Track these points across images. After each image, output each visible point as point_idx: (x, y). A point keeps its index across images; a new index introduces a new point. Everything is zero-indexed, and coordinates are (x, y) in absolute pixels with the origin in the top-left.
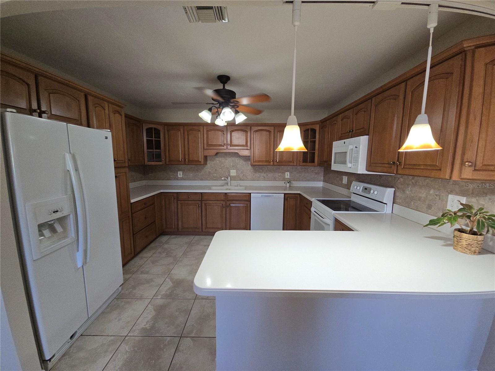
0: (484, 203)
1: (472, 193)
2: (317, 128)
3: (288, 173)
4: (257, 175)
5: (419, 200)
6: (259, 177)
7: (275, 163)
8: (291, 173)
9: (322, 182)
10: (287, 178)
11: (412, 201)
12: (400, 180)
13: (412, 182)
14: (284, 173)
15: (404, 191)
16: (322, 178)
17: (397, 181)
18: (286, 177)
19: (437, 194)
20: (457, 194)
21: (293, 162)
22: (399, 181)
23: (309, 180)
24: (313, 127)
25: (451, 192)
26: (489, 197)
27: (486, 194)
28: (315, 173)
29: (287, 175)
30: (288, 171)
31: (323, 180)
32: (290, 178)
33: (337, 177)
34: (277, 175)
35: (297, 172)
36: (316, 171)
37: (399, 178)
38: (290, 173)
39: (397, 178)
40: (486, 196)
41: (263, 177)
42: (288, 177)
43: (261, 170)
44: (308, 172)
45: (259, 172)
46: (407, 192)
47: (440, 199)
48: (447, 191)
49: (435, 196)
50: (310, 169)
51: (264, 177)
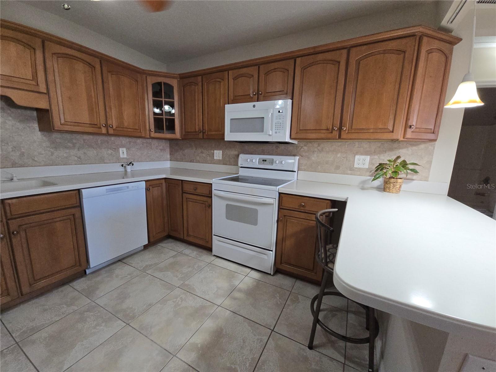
0: (384, 158)
1: (375, 152)
2: (174, 83)
3: (125, 150)
4: (62, 153)
5: (327, 164)
6: (66, 158)
7: (111, 131)
8: (128, 149)
9: (169, 161)
10: (123, 158)
11: (319, 165)
12: (304, 148)
13: (318, 149)
14: (116, 150)
15: (309, 158)
16: (169, 156)
17: (300, 149)
18: (121, 156)
19: (344, 156)
20: (362, 154)
21: (139, 131)
22: (302, 149)
23: (153, 160)
24: (168, 81)
25: (357, 153)
26: (387, 153)
27: (385, 152)
28: (159, 149)
29: (123, 153)
30: (123, 146)
31: (169, 159)
32: (128, 157)
33: (202, 153)
34: (106, 153)
35: (137, 149)
36: (161, 147)
37: (302, 147)
38: (126, 149)
39: (300, 146)
40: (385, 153)
41: (76, 158)
42: (125, 156)
43: (69, 144)
44: (151, 148)
45: (66, 148)
46: (313, 159)
47: (347, 160)
48: (353, 153)
49: (343, 159)
50: (154, 145)
51: (79, 158)
